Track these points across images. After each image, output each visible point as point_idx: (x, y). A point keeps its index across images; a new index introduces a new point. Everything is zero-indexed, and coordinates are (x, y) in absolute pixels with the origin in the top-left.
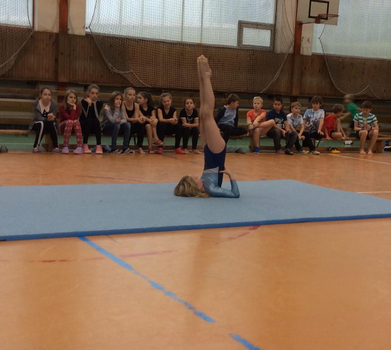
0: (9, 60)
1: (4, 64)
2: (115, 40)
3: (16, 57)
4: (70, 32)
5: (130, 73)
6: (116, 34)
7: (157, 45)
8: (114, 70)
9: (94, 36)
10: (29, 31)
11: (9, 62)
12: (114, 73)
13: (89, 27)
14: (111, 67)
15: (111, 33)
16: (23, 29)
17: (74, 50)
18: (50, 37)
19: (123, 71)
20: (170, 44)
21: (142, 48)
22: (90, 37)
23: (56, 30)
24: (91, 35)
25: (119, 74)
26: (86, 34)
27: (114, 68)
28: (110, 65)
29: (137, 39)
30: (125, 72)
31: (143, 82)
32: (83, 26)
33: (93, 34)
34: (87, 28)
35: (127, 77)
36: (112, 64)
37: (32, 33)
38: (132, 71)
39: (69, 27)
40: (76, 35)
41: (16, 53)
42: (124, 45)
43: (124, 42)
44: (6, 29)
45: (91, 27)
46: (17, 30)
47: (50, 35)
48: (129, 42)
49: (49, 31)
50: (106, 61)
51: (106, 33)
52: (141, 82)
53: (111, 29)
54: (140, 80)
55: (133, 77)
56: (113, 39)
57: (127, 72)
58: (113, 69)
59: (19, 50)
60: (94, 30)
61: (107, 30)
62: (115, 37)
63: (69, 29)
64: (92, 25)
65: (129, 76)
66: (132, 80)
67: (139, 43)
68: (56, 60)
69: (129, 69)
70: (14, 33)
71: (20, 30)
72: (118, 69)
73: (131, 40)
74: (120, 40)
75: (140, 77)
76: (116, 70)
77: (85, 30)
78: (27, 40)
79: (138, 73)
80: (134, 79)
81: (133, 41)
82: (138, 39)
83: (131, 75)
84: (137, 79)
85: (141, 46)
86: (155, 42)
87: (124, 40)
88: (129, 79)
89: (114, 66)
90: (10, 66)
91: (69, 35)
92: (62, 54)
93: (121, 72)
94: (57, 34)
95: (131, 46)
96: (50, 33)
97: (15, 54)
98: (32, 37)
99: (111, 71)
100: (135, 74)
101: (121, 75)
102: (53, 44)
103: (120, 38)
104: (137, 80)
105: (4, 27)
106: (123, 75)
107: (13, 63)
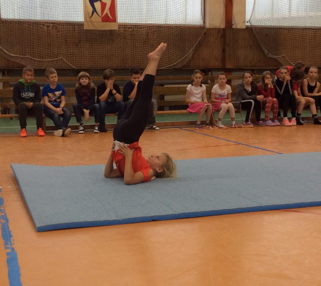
0: (189, 53)
1: (185, 56)
2: (270, 30)
3: (193, 50)
4: (234, 27)
5: (282, 56)
6: (271, 25)
7: (304, 31)
8: (270, 55)
9: (253, 29)
10: (202, 28)
11: (188, 55)
12: (270, 57)
13: (249, 21)
14: (267, 53)
15: (267, 25)
16: (198, 27)
17: (237, 41)
18: (219, 32)
19: (277, 55)
20: (315, 29)
21: (292, 35)
22: (250, 30)
23: (223, 26)
24: (250, 27)
25: (274, 58)
26: (246, 27)
27: (270, 54)
28: (266, 51)
29: (287, 27)
30: (278, 56)
31: (293, 63)
32: (244, 21)
33: (253, 27)
34: (247, 22)
35: (280, 60)
36: (268, 51)
37: (205, 30)
38: (284, 55)
39: (233, 23)
40: (239, 29)
41: (194, 47)
42: (277, 33)
43: (277, 31)
44: (186, 29)
45: (250, 21)
46: (194, 29)
47: (218, 30)
48: (281, 31)
49: (218, 27)
50: (263, 48)
51: (263, 25)
52: (292, 64)
53: (267, 21)
54: (291, 62)
55: (286, 60)
56: (268, 29)
57: (280, 56)
58: (268, 54)
59: (196, 45)
60: (253, 23)
61: (263, 23)
62: (270, 28)
63: (233, 24)
64: (252, 19)
65: (282, 60)
66: (284, 63)
67: (289, 31)
68: (224, 51)
69: (281, 53)
70: (191, 31)
71: (196, 29)
72: (272, 55)
73: (283, 29)
74: (274, 30)
75: (291, 60)
76: (271, 55)
77: (245, 24)
78: (201, 36)
79: (289, 56)
80: (286, 61)
81: (285, 30)
82: (289, 28)
83: (283, 59)
84: (288, 61)
85: (291, 33)
86: (303, 29)
87: (278, 30)
88: (282, 62)
89: (270, 52)
90: (189, 58)
91: (233, 29)
92: (228, 45)
93: (275, 57)
94: (224, 29)
95: (283, 34)
96: (218, 29)
97: (192, 48)
98: (205, 33)
99: (267, 56)
100: (286, 57)
101: (275, 59)
102: (221, 38)
103: (274, 28)
104: (288, 63)
105: (184, 27)
106: (277, 59)
107: (191, 56)
